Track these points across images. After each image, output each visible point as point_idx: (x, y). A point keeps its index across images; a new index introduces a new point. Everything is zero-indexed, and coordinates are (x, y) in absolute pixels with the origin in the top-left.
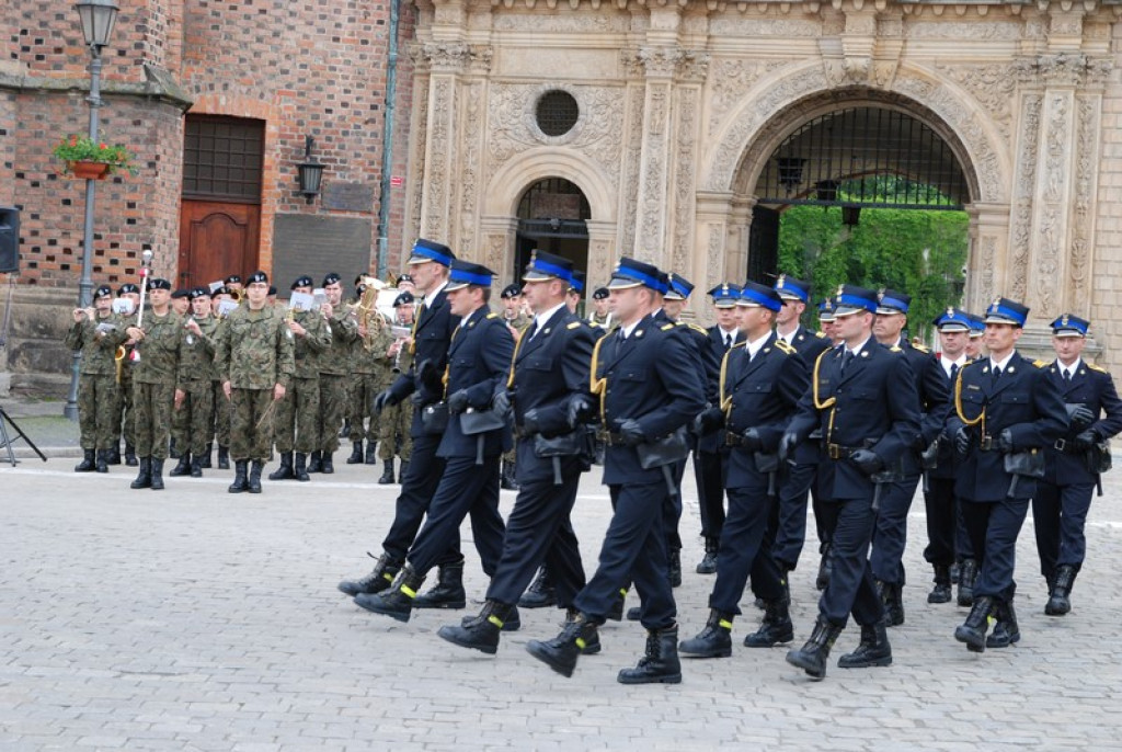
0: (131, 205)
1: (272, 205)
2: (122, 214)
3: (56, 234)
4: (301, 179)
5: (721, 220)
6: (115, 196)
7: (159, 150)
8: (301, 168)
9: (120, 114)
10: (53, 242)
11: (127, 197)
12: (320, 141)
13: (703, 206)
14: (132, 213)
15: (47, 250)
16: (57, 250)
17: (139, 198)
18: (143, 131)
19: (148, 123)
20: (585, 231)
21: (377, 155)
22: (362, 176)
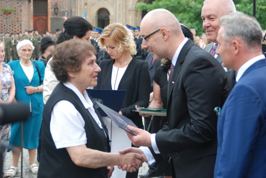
0: (18, 18)
1: (50, 16)
2: (16, 20)
3: (5, 24)
4: (55, 11)
5: (133, 15)
6: (15, 17)
7: (22, 8)
8: (55, 9)
9: (15, 2)
10: (5, 26)
11: (17, 17)
12: (58, 3)
13: (130, 12)
14: (18, 20)
15: (4, 27)
16: (5, 27)
17: (19, 17)
18: (19, 5)
19: (20, 3)
20: (108, 17)
21: (69, 5)
22: (67, 9)
